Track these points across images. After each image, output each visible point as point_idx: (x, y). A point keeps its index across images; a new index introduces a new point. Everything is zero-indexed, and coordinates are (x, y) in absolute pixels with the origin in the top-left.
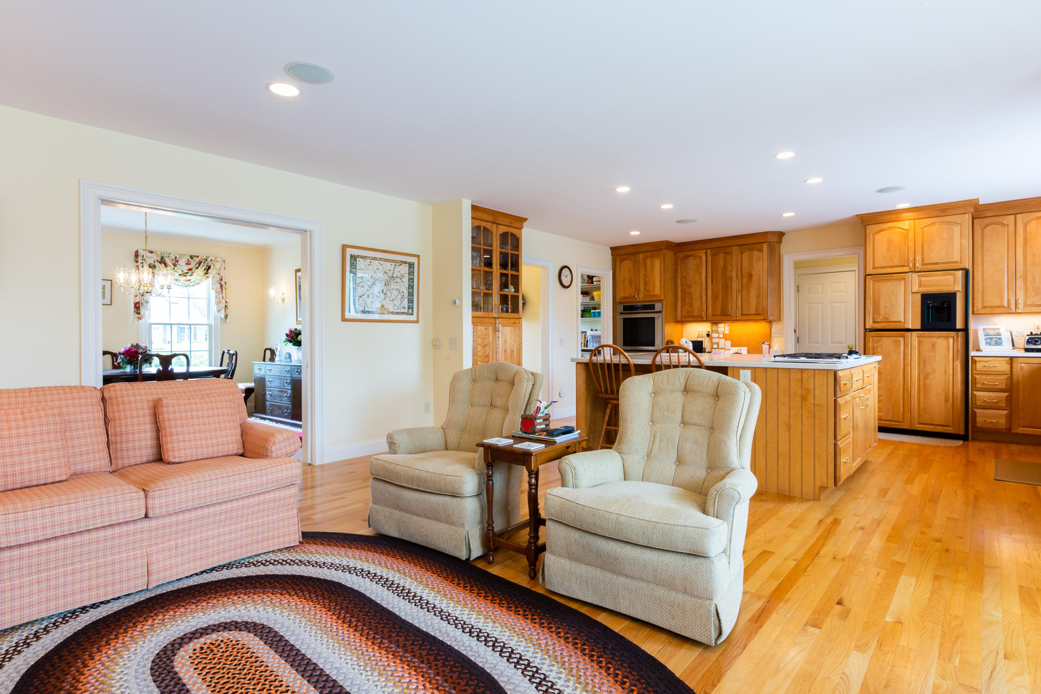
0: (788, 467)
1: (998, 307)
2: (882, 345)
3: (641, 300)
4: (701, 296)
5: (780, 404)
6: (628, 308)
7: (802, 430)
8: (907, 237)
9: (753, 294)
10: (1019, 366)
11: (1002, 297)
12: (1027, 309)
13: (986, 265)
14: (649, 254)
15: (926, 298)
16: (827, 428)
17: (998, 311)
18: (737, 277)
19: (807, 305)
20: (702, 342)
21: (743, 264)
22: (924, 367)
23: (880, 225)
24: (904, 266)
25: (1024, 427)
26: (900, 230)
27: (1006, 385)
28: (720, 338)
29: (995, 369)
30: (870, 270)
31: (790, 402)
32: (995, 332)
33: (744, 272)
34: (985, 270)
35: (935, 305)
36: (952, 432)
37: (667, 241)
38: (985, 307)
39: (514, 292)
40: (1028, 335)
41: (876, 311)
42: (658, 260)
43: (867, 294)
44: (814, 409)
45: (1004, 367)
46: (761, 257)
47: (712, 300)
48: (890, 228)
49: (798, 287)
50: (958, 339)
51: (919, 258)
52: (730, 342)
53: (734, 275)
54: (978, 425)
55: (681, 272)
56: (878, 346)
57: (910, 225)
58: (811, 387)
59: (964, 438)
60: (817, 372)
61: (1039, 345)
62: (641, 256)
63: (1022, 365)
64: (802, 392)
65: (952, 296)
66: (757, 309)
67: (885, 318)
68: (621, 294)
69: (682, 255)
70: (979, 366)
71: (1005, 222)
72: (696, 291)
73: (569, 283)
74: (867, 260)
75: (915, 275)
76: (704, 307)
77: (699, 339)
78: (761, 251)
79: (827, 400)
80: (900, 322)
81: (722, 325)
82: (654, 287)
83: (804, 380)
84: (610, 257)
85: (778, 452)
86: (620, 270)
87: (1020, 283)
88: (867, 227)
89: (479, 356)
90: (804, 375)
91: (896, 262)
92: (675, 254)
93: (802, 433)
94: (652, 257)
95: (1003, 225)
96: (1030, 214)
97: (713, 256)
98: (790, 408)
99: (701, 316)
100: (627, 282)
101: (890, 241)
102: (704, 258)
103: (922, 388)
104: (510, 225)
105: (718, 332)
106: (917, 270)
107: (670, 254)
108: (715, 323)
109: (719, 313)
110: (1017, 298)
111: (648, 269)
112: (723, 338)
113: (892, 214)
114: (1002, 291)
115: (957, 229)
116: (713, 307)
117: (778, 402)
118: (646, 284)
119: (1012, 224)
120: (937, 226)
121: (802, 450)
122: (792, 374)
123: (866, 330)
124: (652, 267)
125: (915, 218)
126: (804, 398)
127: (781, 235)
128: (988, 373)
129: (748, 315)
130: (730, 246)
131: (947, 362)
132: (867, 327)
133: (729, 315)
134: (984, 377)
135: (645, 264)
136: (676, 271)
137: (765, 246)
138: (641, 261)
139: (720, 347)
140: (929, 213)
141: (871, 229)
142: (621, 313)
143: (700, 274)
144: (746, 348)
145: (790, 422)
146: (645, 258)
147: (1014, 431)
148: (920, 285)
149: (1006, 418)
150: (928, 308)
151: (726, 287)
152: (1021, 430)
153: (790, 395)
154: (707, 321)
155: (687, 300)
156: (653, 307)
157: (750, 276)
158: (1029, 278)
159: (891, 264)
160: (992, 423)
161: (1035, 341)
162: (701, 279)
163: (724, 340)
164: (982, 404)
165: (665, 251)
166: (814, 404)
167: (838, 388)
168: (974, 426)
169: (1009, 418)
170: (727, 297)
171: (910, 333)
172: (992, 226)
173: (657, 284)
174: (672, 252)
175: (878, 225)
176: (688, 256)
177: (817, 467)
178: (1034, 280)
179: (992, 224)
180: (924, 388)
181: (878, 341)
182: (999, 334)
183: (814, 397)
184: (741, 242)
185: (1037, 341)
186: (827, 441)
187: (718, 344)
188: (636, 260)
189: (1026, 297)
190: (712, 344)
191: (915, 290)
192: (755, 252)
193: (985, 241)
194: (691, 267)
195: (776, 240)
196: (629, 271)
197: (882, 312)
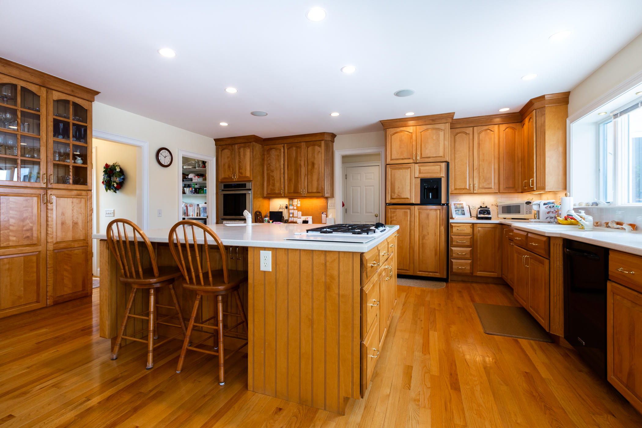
0: (311, 371)
1: (464, 189)
2: (396, 215)
3: (236, 180)
4: (280, 179)
5: (302, 293)
6: (227, 186)
7: (325, 326)
8: (411, 138)
9: (315, 178)
10: (478, 230)
11: (466, 182)
12: (480, 191)
13: (456, 161)
14: (242, 145)
15: (424, 181)
16: (353, 324)
17: (464, 191)
18: (304, 165)
19: (351, 187)
20: (282, 212)
21: (308, 155)
22: (422, 231)
23: (395, 129)
24: (410, 159)
25: (480, 271)
26: (407, 133)
27: (470, 242)
28: (294, 210)
29: (463, 232)
30: (389, 161)
31: (312, 292)
32: (461, 206)
33: (309, 161)
34: (456, 164)
35: (428, 187)
36: (439, 276)
37: (254, 135)
38: (456, 189)
39: (83, 164)
40: (479, 208)
41: (393, 191)
42: (249, 150)
43: (387, 178)
44: (339, 302)
45: (468, 230)
46: (320, 150)
47: (288, 181)
48: (401, 131)
49: (346, 175)
50: (442, 210)
51: (419, 153)
52: (301, 212)
53: (302, 163)
54: (454, 270)
55: (267, 161)
56: (394, 216)
57: (413, 130)
58: (336, 273)
59: (446, 280)
60: (341, 255)
61: (486, 214)
62: (236, 146)
63: (479, 229)
64: (326, 279)
65: (439, 180)
66: (317, 188)
67: (398, 195)
68: (222, 176)
69: (267, 148)
70: (454, 230)
71: (468, 132)
72: (276, 175)
73: (169, 163)
74: (387, 153)
75: (417, 165)
76: (283, 186)
77: (281, 210)
78: (320, 146)
79: (353, 290)
80: (408, 198)
81: (296, 200)
82: (246, 170)
83: (328, 264)
84: (215, 147)
85: (300, 353)
86: (221, 157)
87: (476, 174)
88: (387, 129)
89: (11, 231)
90: (328, 258)
91: (405, 156)
92: (263, 147)
93: (325, 331)
94: (244, 147)
95: (466, 134)
96: (481, 127)
97: (288, 149)
98: (312, 298)
99: (280, 194)
100: (227, 166)
101: (401, 141)
102: (282, 150)
103: (421, 245)
104: (72, 94)
105: (293, 205)
106: (417, 162)
107: (258, 147)
108: (291, 199)
109: (292, 191)
110: (474, 183)
111: (241, 156)
112: (296, 210)
113: (402, 121)
114: (466, 178)
115: (442, 133)
116: (288, 187)
117: (300, 291)
118: (240, 168)
119: (471, 133)
120: (430, 131)
121: (325, 352)
122: (315, 257)
123: (386, 204)
124: (245, 155)
125: (417, 124)
126: (328, 288)
127: (333, 136)
128: (460, 234)
129: (312, 192)
130: (300, 142)
131: (436, 227)
132: (387, 202)
133: (299, 193)
134: (457, 237)
135: (239, 153)
136: (263, 160)
137: (323, 143)
138: (237, 150)
139: (294, 216)
140: (425, 122)
141: (390, 131)
142: (223, 190)
143: (280, 162)
144: (311, 217)
145: (312, 316)
146: (239, 149)
147: (474, 274)
148: (420, 173)
149: (470, 265)
150: (425, 188)
151: (297, 172)
152: (479, 273)
153: (312, 283)
154: (284, 197)
155: (271, 182)
156: (244, 186)
157: (313, 164)
158: (481, 170)
159: (402, 157)
160: (461, 269)
161: (484, 212)
162: (280, 166)
163: (297, 211)
164: (456, 256)
165: (254, 143)
166: (339, 295)
167: (364, 274)
168: (452, 271)
169: (472, 265)
170: (298, 179)
171: (413, 206)
172: (460, 134)
173: (248, 168)
174: (260, 145)
175: (393, 129)
176: (271, 149)
177: (341, 373)
178: (484, 171)
179: (460, 133)
180: (422, 246)
181: (394, 212)
182: (463, 208)
183: (339, 285)
184: (307, 139)
185: (485, 212)
186: (353, 341)
187: (293, 214)
188: (233, 150)
189: (479, 183)
190: (289, 214)
191: (416, 176)
192: (316, 147)
193: (456, 145)
194: (274, 157)
195: (330, 139)
196: (228, 157)
197: (396, 191)
